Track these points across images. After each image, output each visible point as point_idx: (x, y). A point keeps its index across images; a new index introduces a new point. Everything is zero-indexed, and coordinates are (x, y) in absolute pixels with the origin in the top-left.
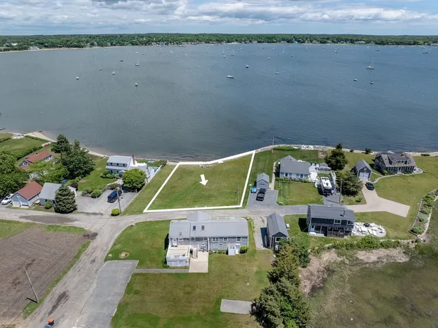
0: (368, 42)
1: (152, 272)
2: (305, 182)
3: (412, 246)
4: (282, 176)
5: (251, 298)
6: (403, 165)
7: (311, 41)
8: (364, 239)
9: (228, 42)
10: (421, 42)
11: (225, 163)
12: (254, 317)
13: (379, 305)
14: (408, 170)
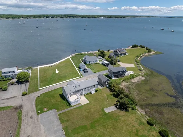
0: (79, 17)
1: (66, 111)
2: (97, 64)
3: (143, 74)
4: (88, 63)
5: (113, 105)
6: (123, 52)
7: (57, 17)
8: (130, 76)
9: (18, 18)
10: (96, 17)
11: (60, 63)
12: (119, 110)
13: (148, 92)
14: (125, 54)
